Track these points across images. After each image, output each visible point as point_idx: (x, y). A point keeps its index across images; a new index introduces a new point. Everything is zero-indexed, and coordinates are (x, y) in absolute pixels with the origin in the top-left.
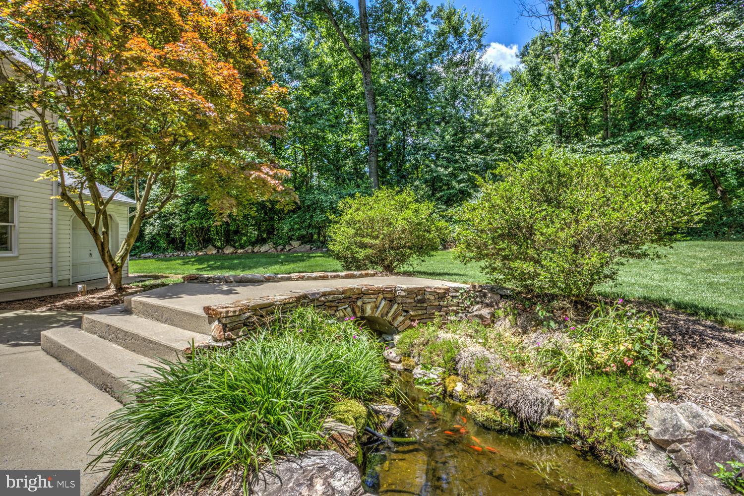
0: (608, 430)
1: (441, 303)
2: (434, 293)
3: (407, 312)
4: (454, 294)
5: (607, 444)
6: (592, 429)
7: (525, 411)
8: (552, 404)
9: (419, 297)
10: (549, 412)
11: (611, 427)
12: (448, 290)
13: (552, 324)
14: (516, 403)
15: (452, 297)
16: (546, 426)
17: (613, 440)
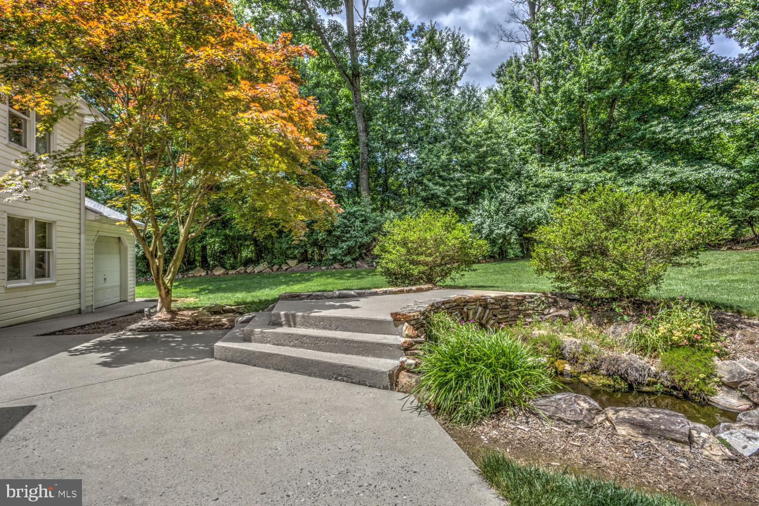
0: (696, 380)
1: (520, 308)
2: (515, 300)
3: (495, 316)
4: (530, 300)
5: (697, 389)
6: (684, 381)
7: (633, 375)
8: (650, 369)
9: (503, 304)
10: (649, 376)
11: (698, 378)
12: (524, 297)
13: (626, 318)
14: (626, 371)
15: (529, 302)
16: (648, 385)
17: (700, 386)
